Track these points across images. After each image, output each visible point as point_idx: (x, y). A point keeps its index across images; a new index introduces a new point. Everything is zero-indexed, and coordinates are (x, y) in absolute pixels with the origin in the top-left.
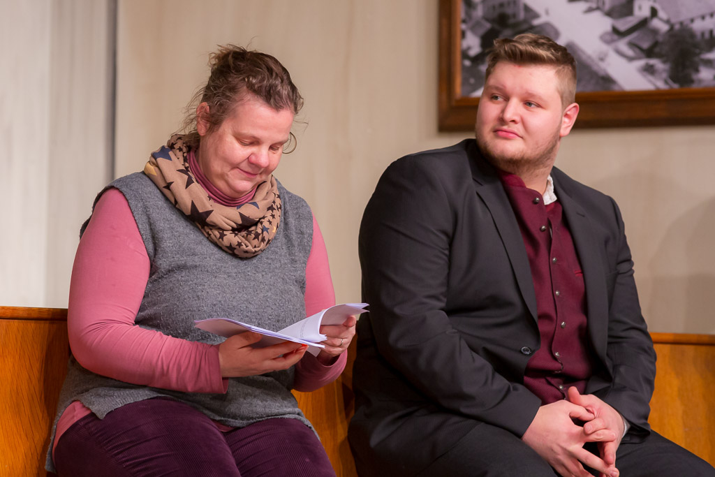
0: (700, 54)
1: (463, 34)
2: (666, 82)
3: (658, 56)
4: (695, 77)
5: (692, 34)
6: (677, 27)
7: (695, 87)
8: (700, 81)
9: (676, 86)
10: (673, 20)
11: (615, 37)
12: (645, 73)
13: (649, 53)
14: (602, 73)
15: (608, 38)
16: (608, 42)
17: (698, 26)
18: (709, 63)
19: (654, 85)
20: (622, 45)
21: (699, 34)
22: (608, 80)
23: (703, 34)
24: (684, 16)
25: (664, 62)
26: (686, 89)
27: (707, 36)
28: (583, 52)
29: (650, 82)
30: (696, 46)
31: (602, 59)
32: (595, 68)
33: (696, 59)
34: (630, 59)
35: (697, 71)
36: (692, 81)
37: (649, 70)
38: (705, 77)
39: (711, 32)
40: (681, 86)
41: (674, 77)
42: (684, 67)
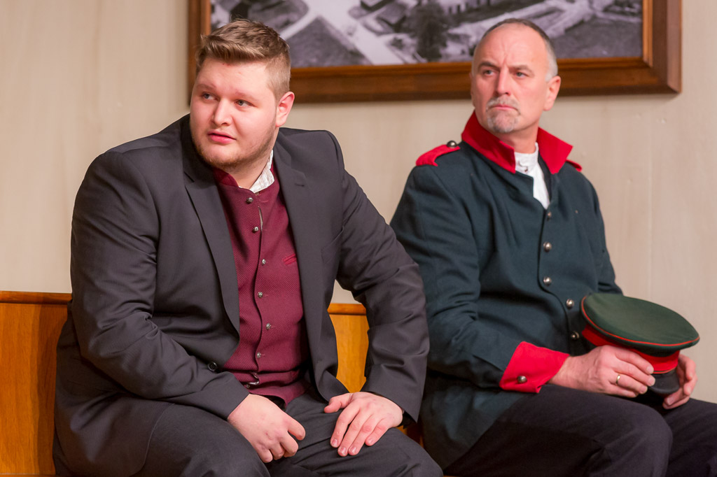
0: (447, 29)
1: (213, 9)
2: (414, 57)
3: (406, 31)
4: (442, 51)
5: (439, 9)
7: (442, 61)
8: (448, 56)
9: (424, 61)
11: (364, 12)
12: (393, 48)
13: (397, 28)
14: (350, 48)
15: (356, 12)
16: (357, 17)
18: (457, 38)
19: (402, 59)
20: (371, 19)
21: (447, 10)
22: (356, 54)
23: (450, 9)
25: (412, 37)
26: (434, 64)
27: (454, 11)
28: (331, 26)
29: (399, 56)
30: (443, 21)
31: (350, 34)
32: (344, 43)
33: (444, 34)
34: (379, 34)
35: (445, 45)
36: (440, 56)
37: (397, 44)
38: (453, 51)
39: (459, 7)
40: (429, 60)
41: (422, 52)
42: (432, 42)
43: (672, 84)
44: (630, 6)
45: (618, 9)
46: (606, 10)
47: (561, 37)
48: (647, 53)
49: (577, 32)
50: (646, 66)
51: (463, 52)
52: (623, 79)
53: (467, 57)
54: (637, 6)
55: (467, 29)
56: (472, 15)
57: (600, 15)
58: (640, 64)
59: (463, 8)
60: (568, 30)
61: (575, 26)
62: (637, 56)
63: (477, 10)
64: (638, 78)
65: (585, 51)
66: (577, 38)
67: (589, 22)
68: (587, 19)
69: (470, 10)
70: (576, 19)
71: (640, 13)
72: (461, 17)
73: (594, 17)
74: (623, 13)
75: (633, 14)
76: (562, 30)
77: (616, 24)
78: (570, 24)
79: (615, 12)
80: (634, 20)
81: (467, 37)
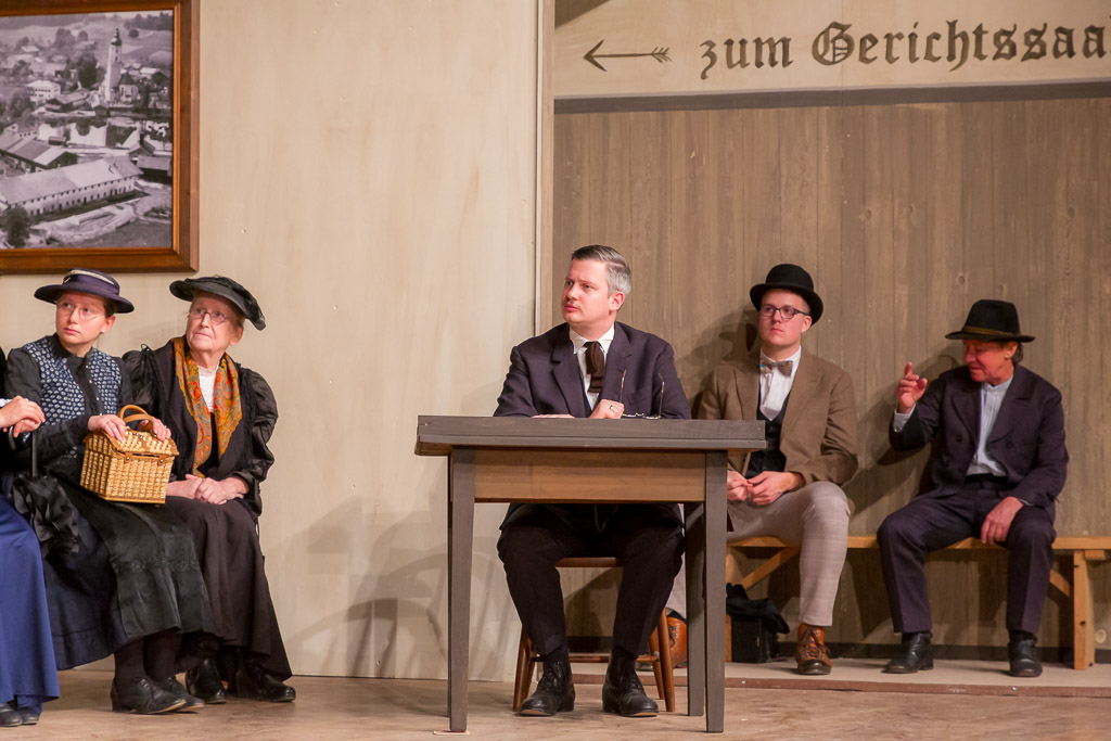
0: (30, 225)
2: (5, 245)
4: (26, 241)
5: (24, 212)
6: (13, 207)
7: (26, 248)
8: (30, 244)
9: (12, 247)
10: (10, 203)
17: (29, 207)
18: (36, 232)
21: (29, 213)
23: (32, 212)
24: (19, 199)
25: (4, 232)
26: (19, 249)
27: (35, 213)
30: (27, 220)
33: (27, 229)
35: (28, 237)
36: (24, 244)
38: (34, 241)
39: (38, 211)
40: (16, 247)
41: (11, 241)
42: (18, 234)
43: (193, 266)
44: (163, 213)
45: (155, 214)
46: (146, 215)
47: (113, 232)
48: (176, 245)
49: (125, 230)
50: (175, 253)
51: (41, 242)
52: (158, 263)
53: (44, 245)
54: (168, 213)
55: (43, 226)
56: (49, 216)
57: (142, 218)
58: (171, 252)
59: (41, 211)
60: (118, 228)
61: (123, 225)
62: (169, 246)
63: (52, 213)
64: (169, 261)
65: (131, 242)
66: (125, 234)
67: (133, 223)
68: (132, 221)
69: (46, 213)
70: (124, 222)
71: (171, 217)
72: (40, 217)
73: (137, 219)
74: (158, 217)
75: (165, 218)
76: (114, 228)
77: (153, 224)
78: (120, 224)
79: (152, 216)
80: (167, 222)
81: (44, 231)
